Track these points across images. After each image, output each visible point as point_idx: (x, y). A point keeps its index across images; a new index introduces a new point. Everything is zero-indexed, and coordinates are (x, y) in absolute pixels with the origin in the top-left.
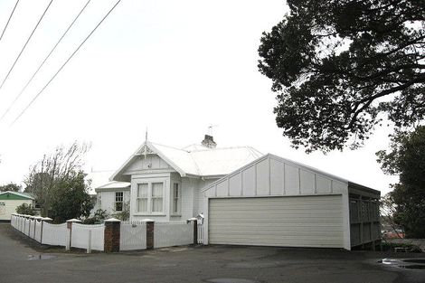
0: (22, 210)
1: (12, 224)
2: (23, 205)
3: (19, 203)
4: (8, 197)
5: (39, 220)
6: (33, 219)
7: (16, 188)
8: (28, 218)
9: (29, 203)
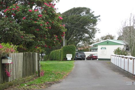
0: (118, 52)
1: (112, 61)
2: (118, 49)
3: (116, 47)
4: (108, 43)
5: (131, 59)
6: (126, 58)
7: (112, 38)
8: (123, 57)
9: (122, 47)
